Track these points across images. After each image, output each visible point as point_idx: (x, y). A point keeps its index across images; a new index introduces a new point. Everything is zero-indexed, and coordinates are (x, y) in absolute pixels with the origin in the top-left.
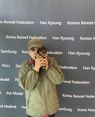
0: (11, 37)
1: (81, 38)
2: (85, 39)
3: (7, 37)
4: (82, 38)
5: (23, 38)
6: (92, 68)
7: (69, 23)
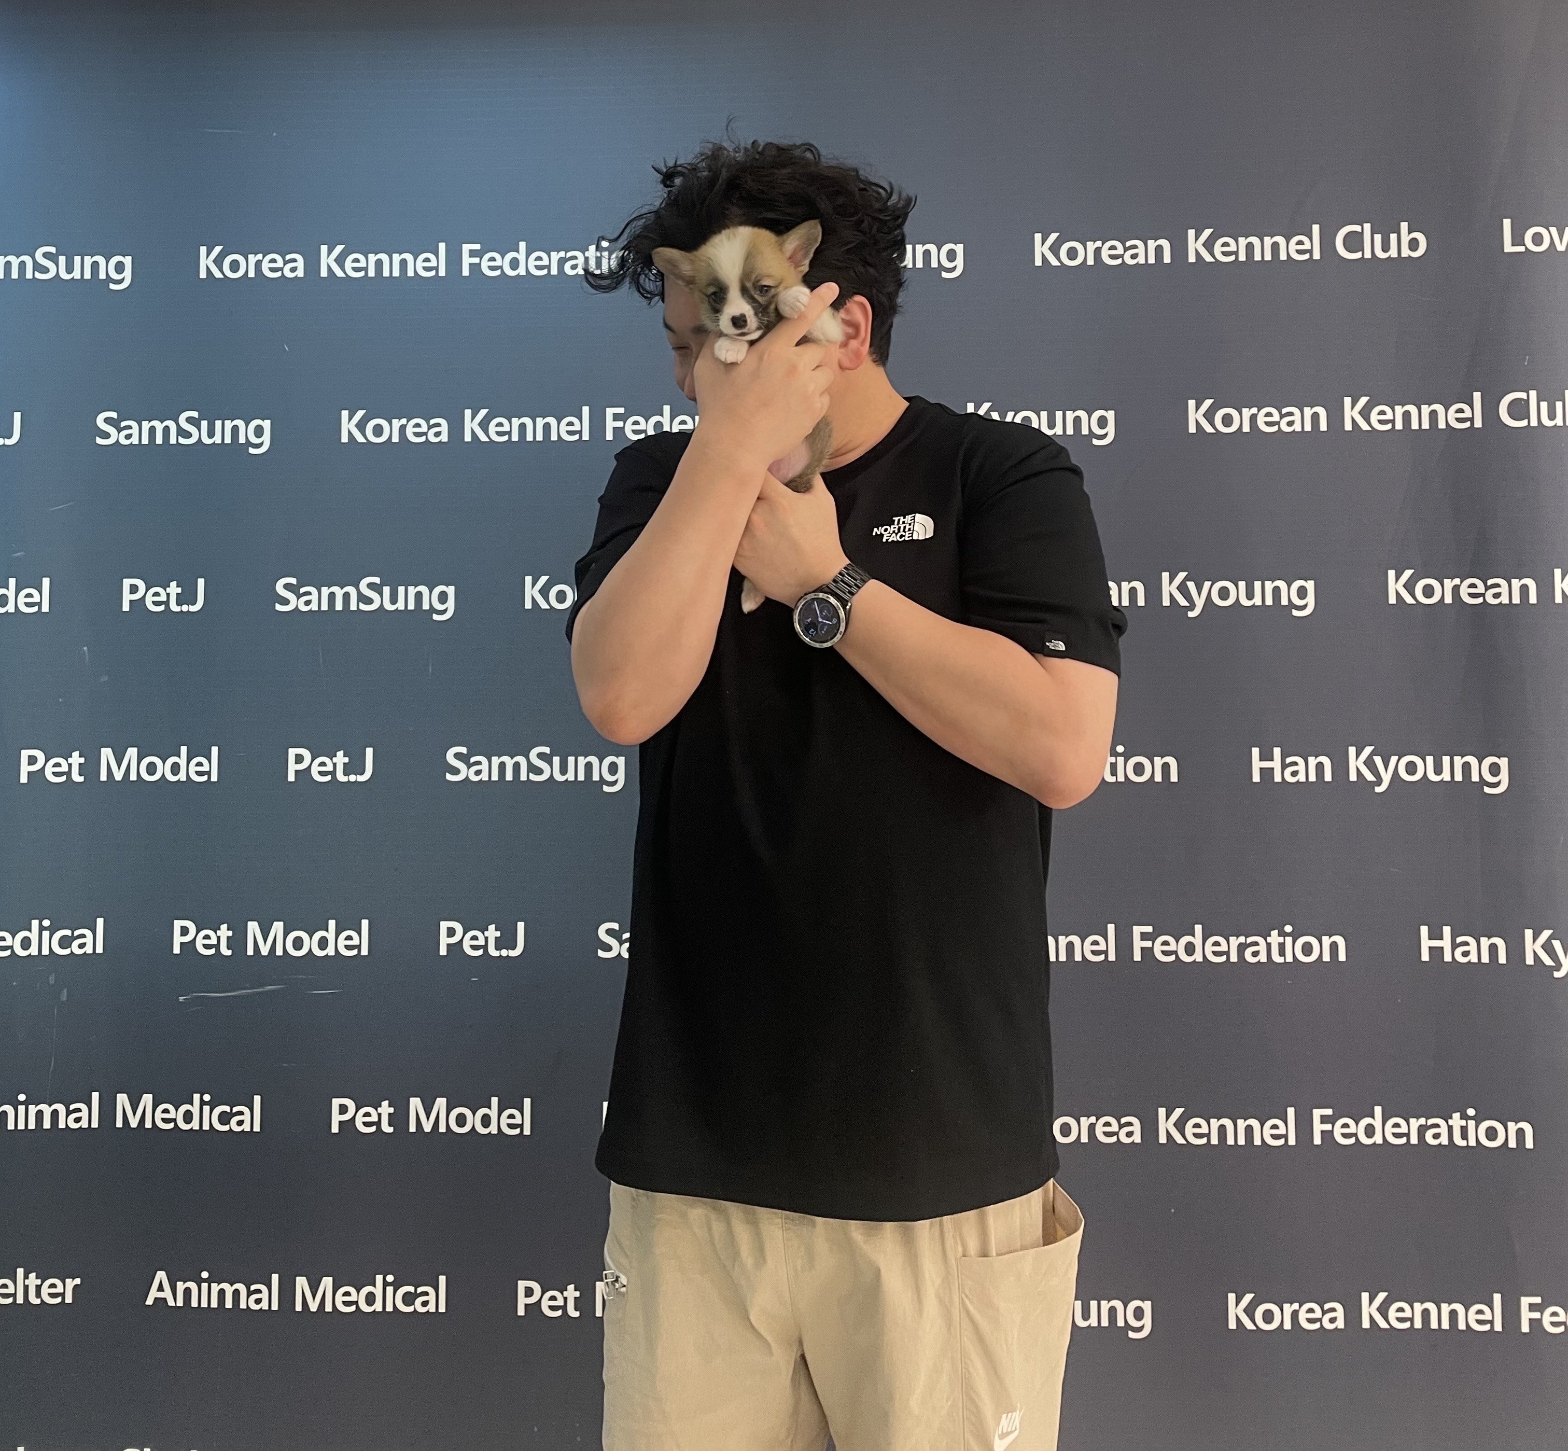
0: (391, 430)
1: (1195, 415)
2: (1242, 419)
3: (348, 426)
4: (1209, 416)
5: (535, 429)
6: (1356, 763)
7: (1055, 249)
